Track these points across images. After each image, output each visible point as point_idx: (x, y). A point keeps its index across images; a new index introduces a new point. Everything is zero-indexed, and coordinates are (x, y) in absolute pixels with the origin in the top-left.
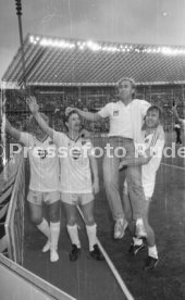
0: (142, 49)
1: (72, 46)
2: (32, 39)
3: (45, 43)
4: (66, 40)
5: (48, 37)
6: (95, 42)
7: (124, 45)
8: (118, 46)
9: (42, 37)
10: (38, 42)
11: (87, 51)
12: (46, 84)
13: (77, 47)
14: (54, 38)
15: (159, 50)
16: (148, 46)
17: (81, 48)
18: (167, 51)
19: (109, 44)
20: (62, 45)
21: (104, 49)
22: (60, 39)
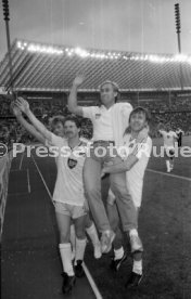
0: (129, 56)
1: (60, 52)
2: (19, 45)
3: (32, 48)
4: (54, 46)
5: (36, 43)
6: (83, 48)
7: (112, 52)
8: (106, 54)
9: (29, 43)
10: (26, 48)
11: (75, 57)
12: (34, 89)
13: (65, 54)
14: (42, 44)
15: (146, 58)
16: (135, 54)
17: (70, 54)
18: (154, 59)
19: (97, 51)
20: (50, 51)
21: (93, 55)
22: (48, 45)
